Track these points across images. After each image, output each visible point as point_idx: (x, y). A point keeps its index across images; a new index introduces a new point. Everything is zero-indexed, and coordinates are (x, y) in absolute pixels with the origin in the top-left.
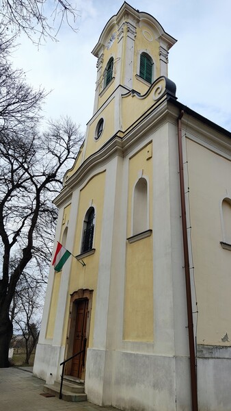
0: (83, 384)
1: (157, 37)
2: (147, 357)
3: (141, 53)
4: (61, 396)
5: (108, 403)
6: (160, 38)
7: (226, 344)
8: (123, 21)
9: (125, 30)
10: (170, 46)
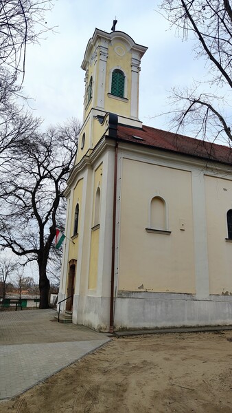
0: (71, 314)
1: (129, 50)
2: (94, 298)
3: (112, 71)
4: (59, 320)
5: (80, 323)
6: (132, 49)
7: (142, 290)
8: (97, 45)
9: (98, 54)
10: (142, 54)
